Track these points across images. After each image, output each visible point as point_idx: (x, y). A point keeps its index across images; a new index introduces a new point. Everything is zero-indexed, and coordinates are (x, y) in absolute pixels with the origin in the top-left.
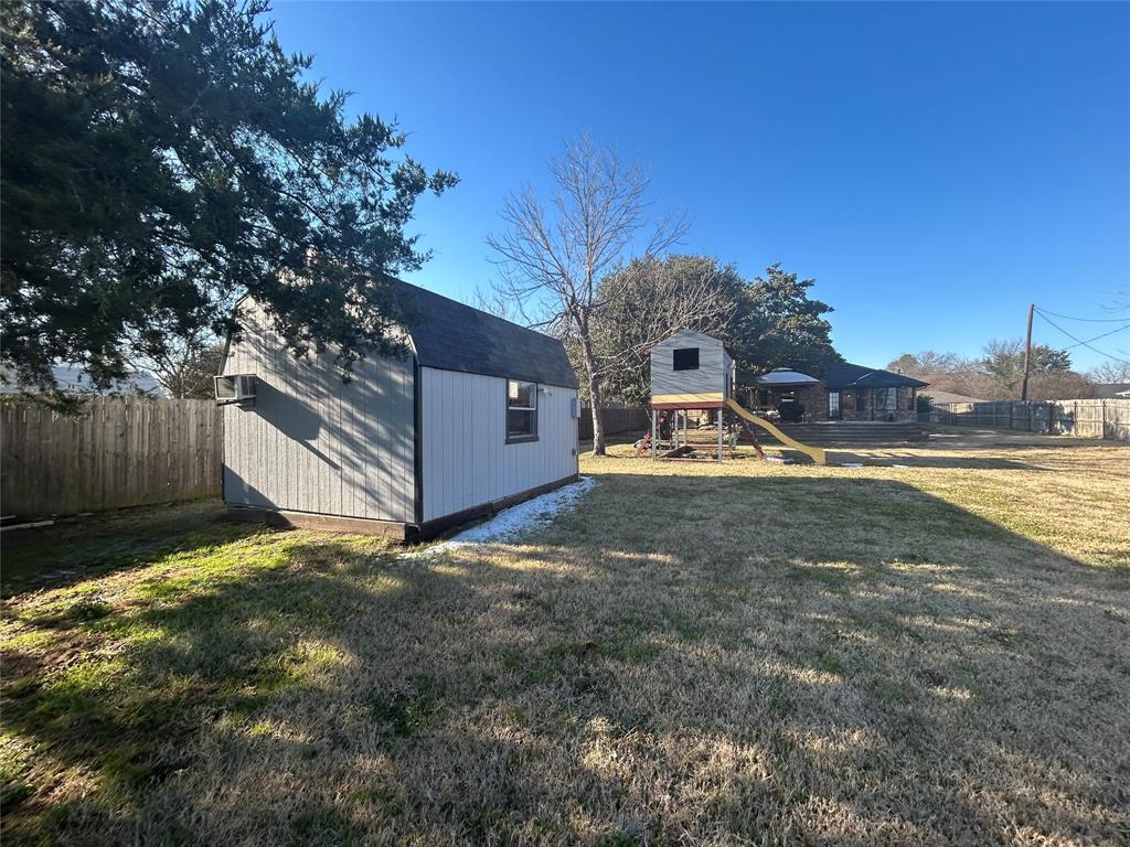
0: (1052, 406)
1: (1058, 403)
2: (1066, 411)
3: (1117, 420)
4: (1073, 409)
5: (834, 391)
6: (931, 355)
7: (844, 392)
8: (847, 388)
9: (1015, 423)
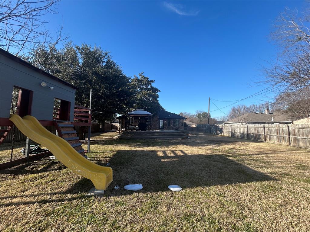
0: (216, 126)
1: (218, 125)
2: (220, 128)
3: (235, 131)
4: (222, 127)
5: (161, 119)
6: (186, 113)
7: (164, 120)
8: (165, 119)
9: (207, 131)
